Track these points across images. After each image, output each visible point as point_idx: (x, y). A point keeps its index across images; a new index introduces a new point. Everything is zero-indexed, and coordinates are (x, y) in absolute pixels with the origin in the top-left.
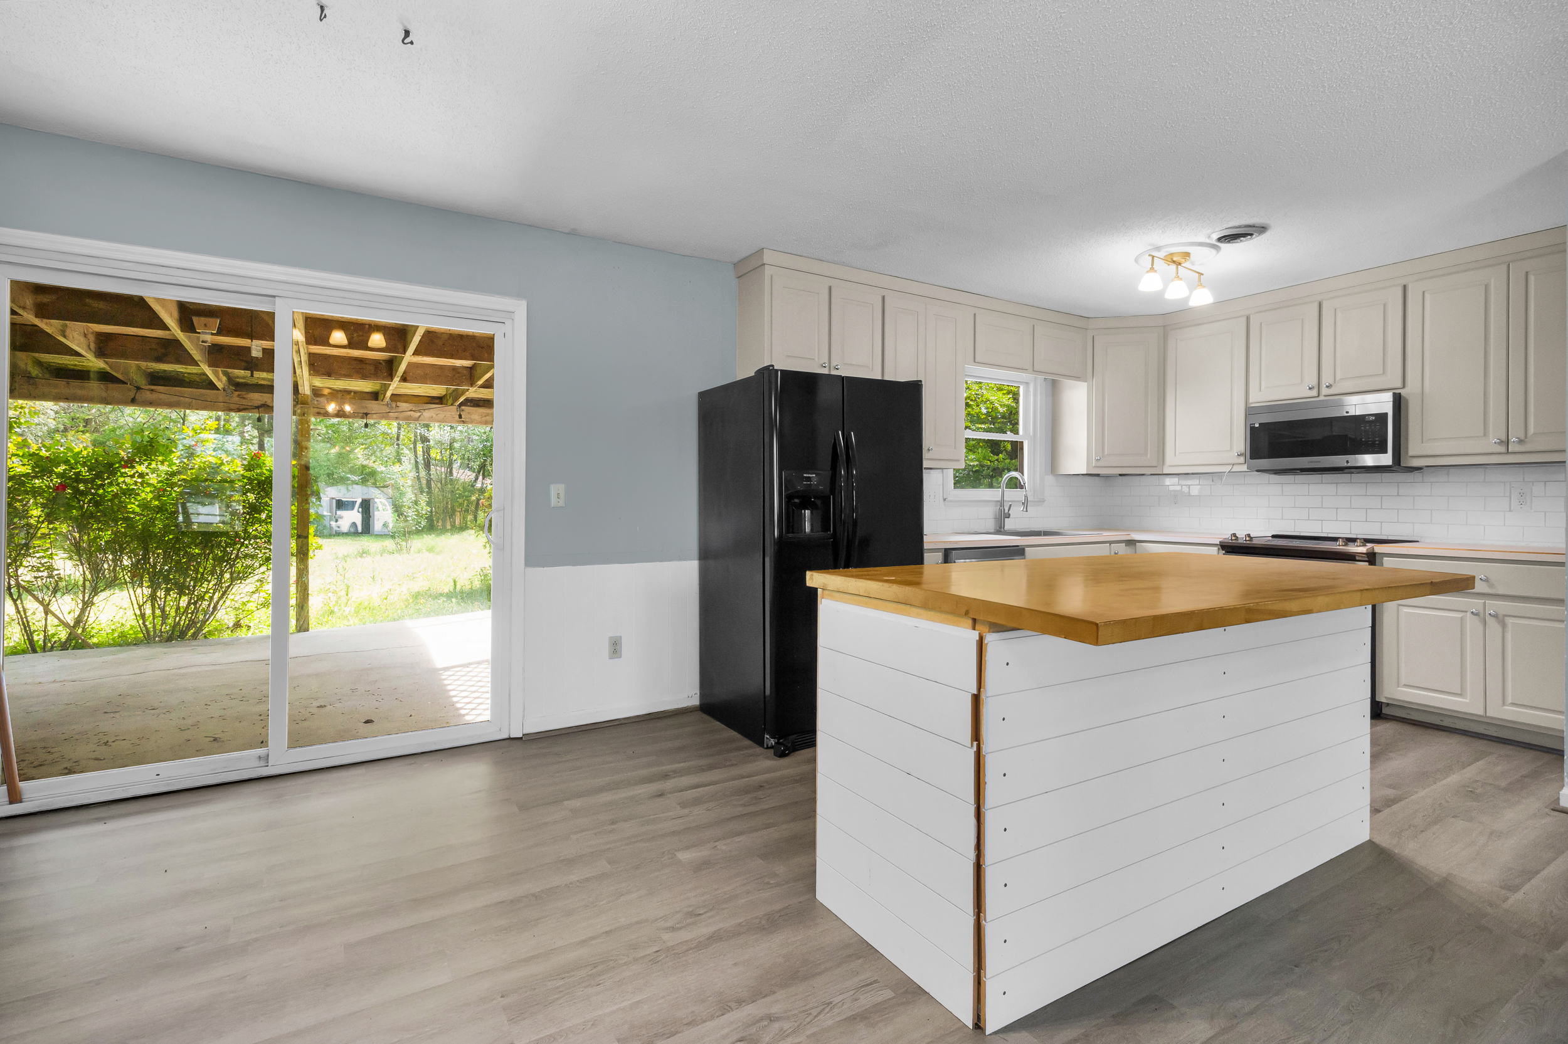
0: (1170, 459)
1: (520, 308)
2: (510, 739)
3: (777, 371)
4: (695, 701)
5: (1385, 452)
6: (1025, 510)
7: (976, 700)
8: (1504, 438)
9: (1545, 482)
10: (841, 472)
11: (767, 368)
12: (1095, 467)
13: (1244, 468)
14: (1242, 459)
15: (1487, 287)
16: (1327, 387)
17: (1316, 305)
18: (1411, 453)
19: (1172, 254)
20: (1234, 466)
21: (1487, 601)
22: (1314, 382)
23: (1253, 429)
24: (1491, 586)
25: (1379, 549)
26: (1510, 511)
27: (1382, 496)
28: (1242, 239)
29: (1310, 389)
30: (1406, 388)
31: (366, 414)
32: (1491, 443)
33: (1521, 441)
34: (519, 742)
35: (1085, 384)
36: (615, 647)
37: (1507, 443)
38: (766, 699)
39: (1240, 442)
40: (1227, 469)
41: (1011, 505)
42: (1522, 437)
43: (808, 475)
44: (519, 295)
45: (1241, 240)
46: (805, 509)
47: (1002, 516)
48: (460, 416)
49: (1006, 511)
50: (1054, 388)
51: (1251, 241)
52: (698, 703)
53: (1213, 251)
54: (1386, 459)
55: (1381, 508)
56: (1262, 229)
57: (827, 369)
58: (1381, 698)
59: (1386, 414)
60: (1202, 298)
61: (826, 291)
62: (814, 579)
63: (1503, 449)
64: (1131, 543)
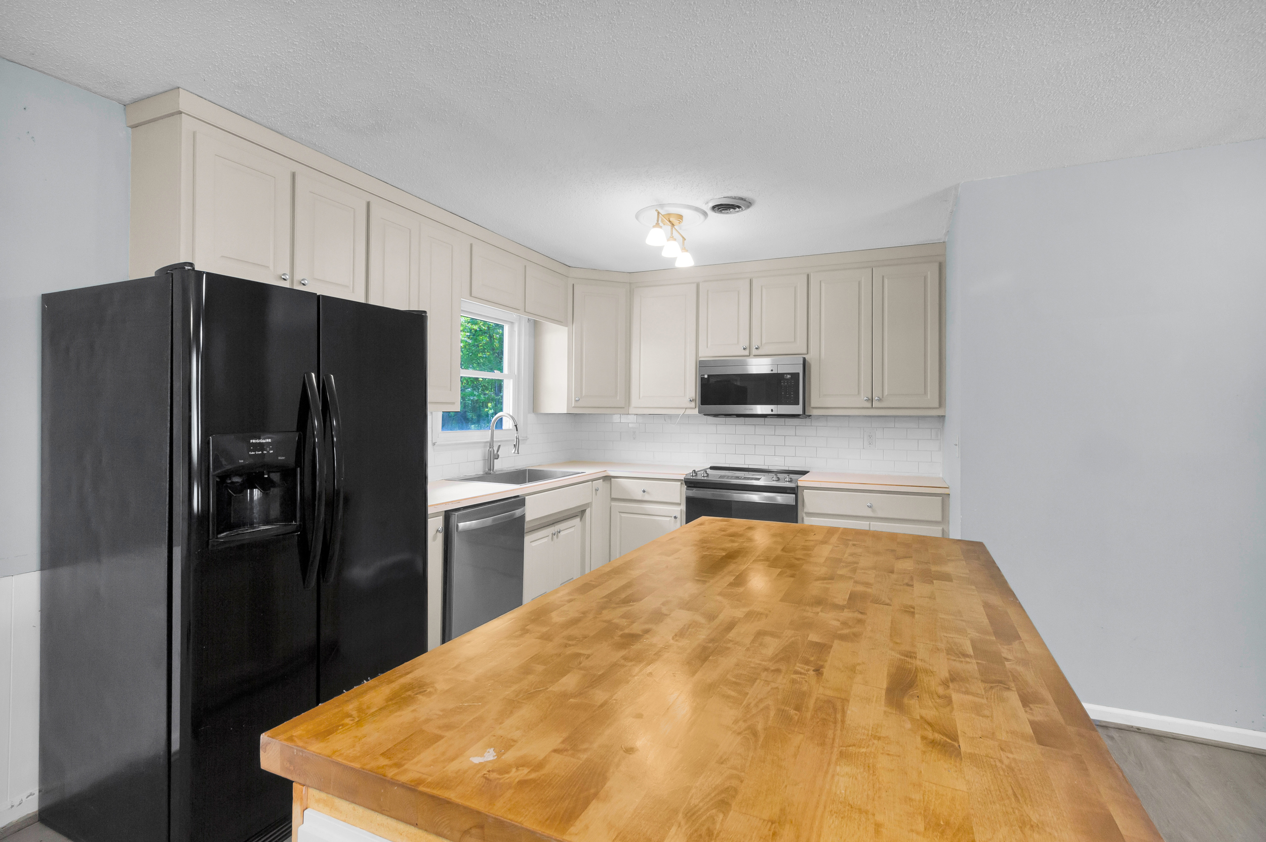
0: (635, 401)
3: (200, 274)
4: (28, 808)
5: (797, 404)
6: (516, 452)
8: (870, 397)
9: (883, 428)
10: (313, 423)
11: (180, 267)
12: (574, 407)
13: (696, 411)
14: (693, 404)
15: (859, 283)
16: (756, 348)
17: (747, 282)
18: (813, 405)
19: (669, 214)
20: (687, 410)
21: (871, 523)
22: (747, 344)
23: (702, 379)
24: (874, 511)
25: (800, 482)
26: (864, 449)
27: (785, 436)
28: (732, 210)
29: (744, 349)
30: (809, 354)
32: (862, 401)
33: (880, 400)
35: (567, 328)
37: (872, 400)
38: (173, 759)
39: (691, 389)
40: (681, 412)
41: (499, 446)
42: (881, 397)
43: (258, 441)
45: (731, 212)
46: (252, 487)
47: (491, 458)
49: (495, 452)
50: (535, 328)
51: (737, 214)
52: (35, 810)
53: (702, 217)
54: (797, 409)
55: (785, 446)
56: (748, 203)
57: (288, 281)
59: (798, 374)
60: (685, 261)
61: (289, 179)
63: (869, 405)
64: (607, 478)
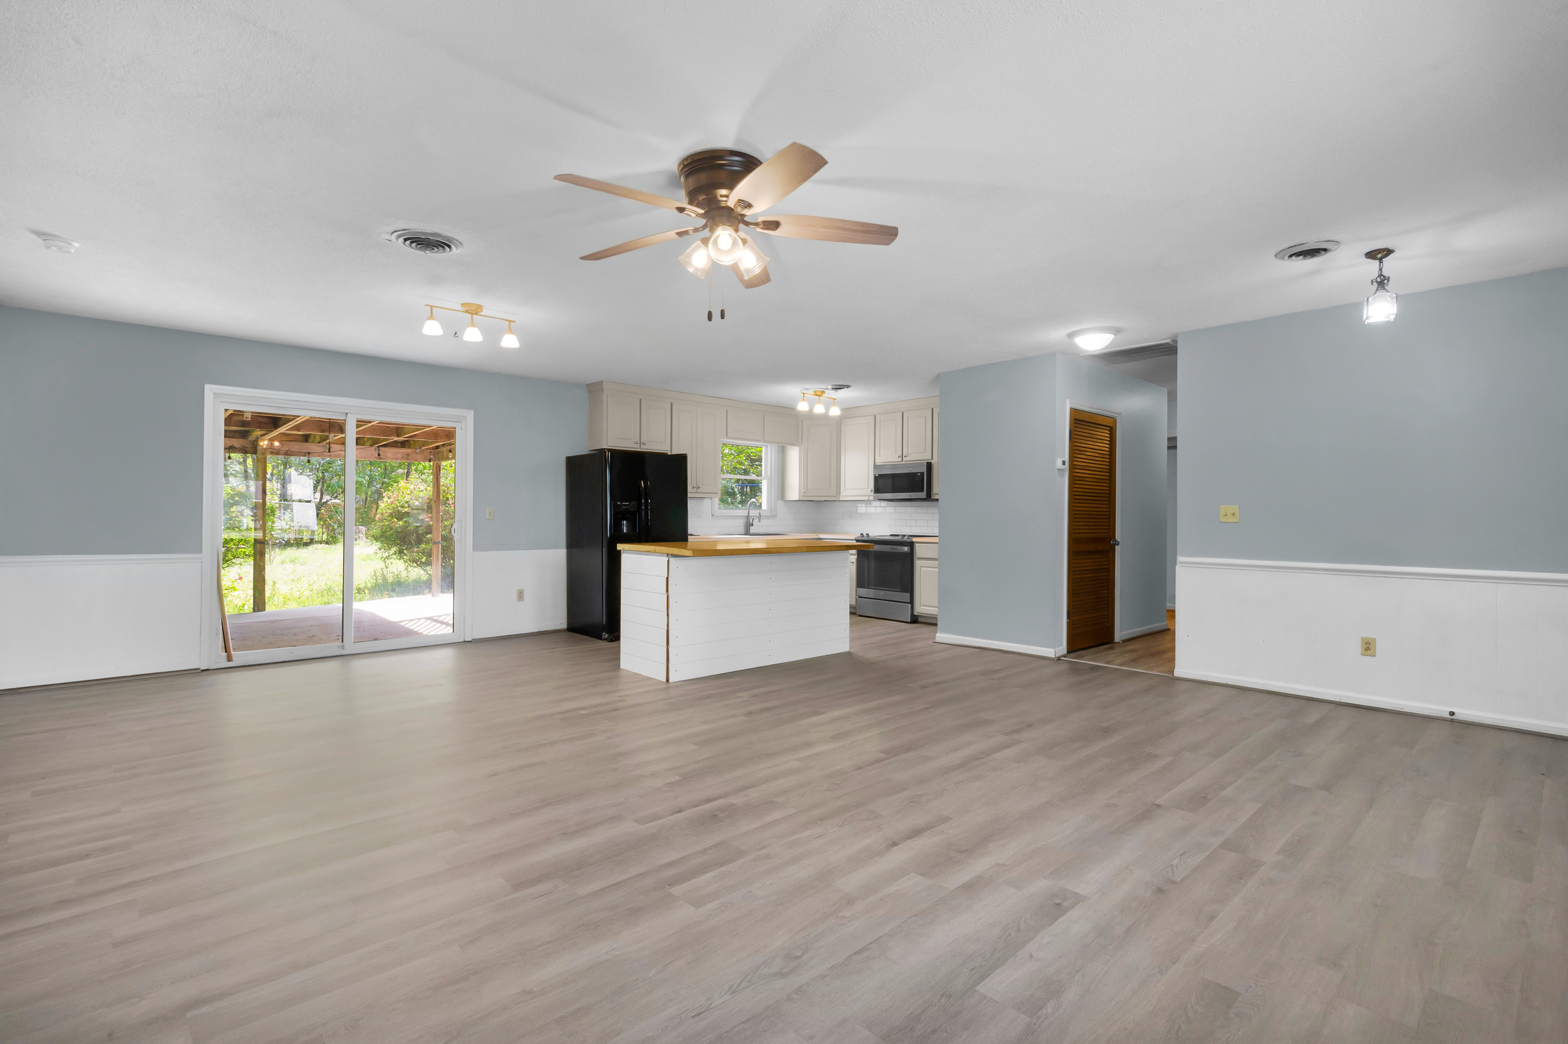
0: (843, 493)
1: (470, 415)
2: (465, 642)
4: (565, 626)
5: (923, 491)
7: (667, 578)
10: (643, 501)
11: (602, 449)
12: (803, 496)
13: (871, 497)
14: (871, 493)
16: (905, 457)
17: (901, 413)
18: (934, 492)
19: (815, 391)
20: (868, 496)
22: (900, 454)
23: (876, 477)
25: (914, 540)
29: (898, 457)
30: (932, 460)
31: (309, 453)
34: (470, 644)
35: (799, 446)
36: (521, 595)
39: (871, 483)
40: (866, 498)
41: (754, 519)
43: (625, 503)
44: (470, 408)
46: (624, 520)
47: (748, 525)
48: (379, 455)
49: (751, 522)
50: (783, 451)
52: (566, 627)
54: (923, 495)
56: (848, 386)
57: (638, 445)
58: (915, 614)
59: (923, 473)
60: (835, 411)
61: (639, 402)
62: (620, 547)
